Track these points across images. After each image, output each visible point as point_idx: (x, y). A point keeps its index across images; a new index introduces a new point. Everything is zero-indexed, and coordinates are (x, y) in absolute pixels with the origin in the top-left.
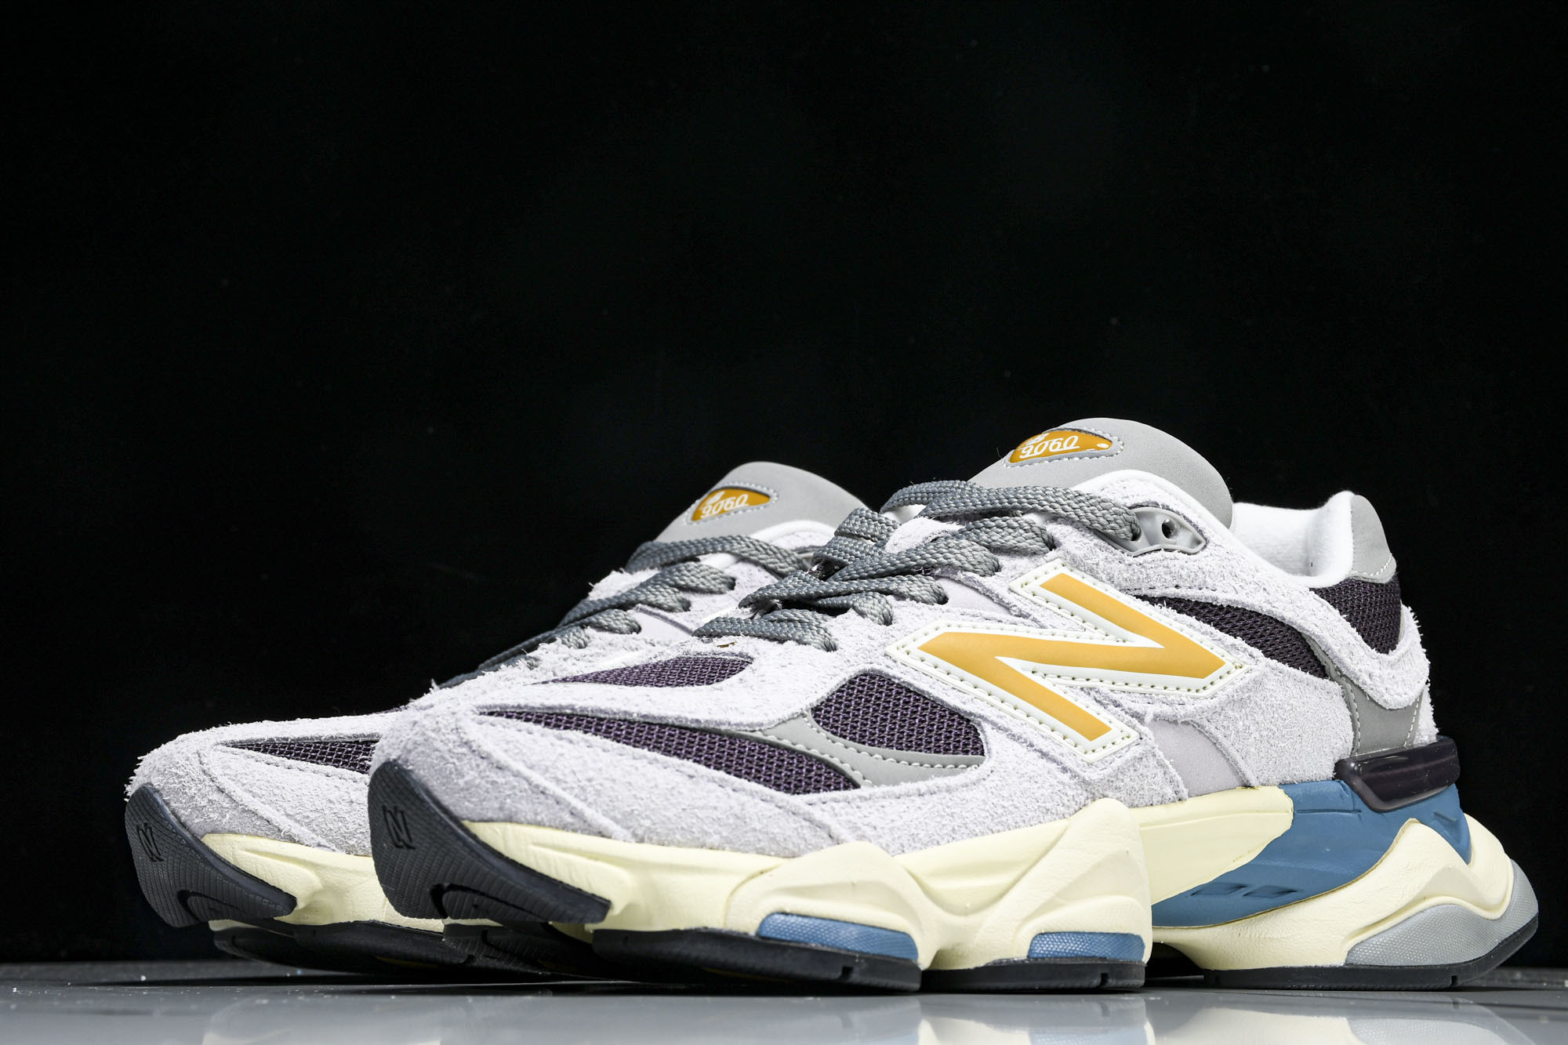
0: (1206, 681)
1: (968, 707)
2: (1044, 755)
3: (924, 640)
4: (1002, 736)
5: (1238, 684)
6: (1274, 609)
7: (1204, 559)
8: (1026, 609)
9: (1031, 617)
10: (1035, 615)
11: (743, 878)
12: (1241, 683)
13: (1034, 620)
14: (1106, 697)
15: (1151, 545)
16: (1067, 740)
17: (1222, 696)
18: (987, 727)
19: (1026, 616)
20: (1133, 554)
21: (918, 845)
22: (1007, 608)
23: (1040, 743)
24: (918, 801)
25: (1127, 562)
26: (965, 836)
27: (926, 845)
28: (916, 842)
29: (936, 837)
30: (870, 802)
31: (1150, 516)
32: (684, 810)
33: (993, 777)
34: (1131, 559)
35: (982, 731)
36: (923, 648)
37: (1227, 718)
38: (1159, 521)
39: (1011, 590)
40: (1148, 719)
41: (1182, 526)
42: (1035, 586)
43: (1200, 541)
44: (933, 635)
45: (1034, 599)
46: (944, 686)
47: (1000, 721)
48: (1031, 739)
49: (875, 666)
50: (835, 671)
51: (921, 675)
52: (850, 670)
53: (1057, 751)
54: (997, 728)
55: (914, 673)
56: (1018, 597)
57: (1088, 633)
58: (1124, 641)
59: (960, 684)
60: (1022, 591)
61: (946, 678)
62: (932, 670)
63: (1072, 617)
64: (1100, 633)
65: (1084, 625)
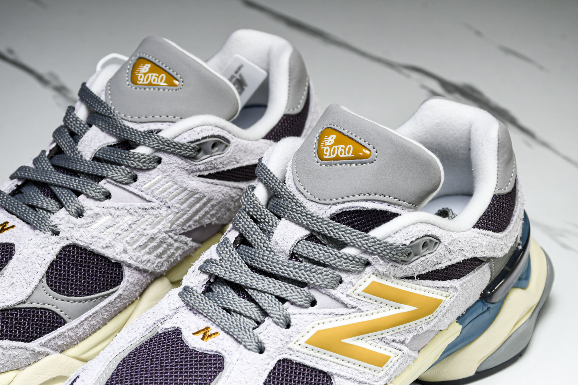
0: (435, 312)
1: (325, 369)
3: (308, 337)
4: (342, 380)
7: (438, 252)
8: (354, 304)
9: (357, 308)
10: (359, 306)
13: (359, 309)
15: (417, 256)
16: (371, 370)
18: (335, 376)
19: (355, 308)
20: (408, 264)
22: (346, 306)
23: (361, 378)
31: (418, 244)
35: (333, 378)
36: (306, 342)
38: (421, 245)
39: (348, 296)
41: (431, 241)
42: (360, 290)
43: (437, 243)
44: (313, 332)
45: (359, 297)
46: (316, 359)
47: (342, 373)
48: (356, 377)
49: (285, 356)
50: (266, 366)
51: (307, 356)
52: (273, 363)
53: (367, 378)
54: (339, 376)
55: (303, 356)
56: (351, 298)
57: (383, 309)
58: (399, 308)
59: (324, 356)
60: (353, 295)
61: (318, 354)
62: (312, 353)
63: (375, 303)
64: (387, 308)
65: (381, 305)
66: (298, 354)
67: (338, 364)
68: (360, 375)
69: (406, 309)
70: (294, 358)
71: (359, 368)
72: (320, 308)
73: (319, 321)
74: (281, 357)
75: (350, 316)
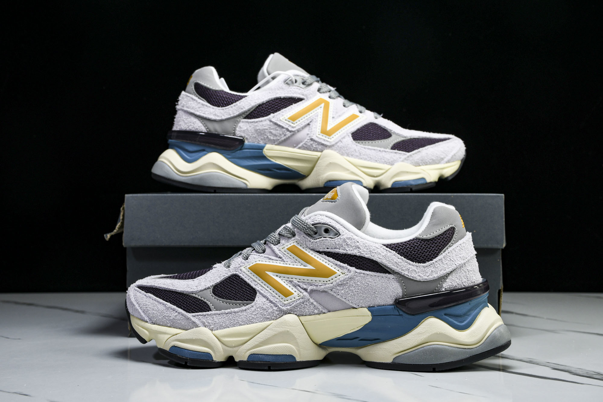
0: (330, 278)
1: (254, 286)
2: (271, 302)
3: (251, 265)
4: (261, 296)
5: (341, 279)
6: (361, 254)
7: (337, 240)
8: (281, 256)
10: (283, 258)
11: (171, 336)
12: (342, 279)
14: (296, 283)
15: (320, 236)
16: (279, 297)
17: (334, 283)
18: (258, 294)
19: (281, 258)
20: (314, 239)
21: (222, 328)
22: (276, 255)
23: (272, 299)
24: (225, 315)
25: (311, 242)
26: (238, 325)
27: (225, 328)
28: (221, 327)
29: (229, 326)
30: (210, 316)
31: (321, 228)
32: (164, 316)
33: (252, 308)
34: (313, 241)
36: (249, 268)
37: (338, 289)
38: (323, 229)
39: (279, 250)
40: (308, 291)
41: (331, 229)
43: (337, 234)
44: (254, 264)
45: (284, 252)
46: (252, 280)
47: (261, 291)
48: (269, 297)
49: (237, 273)
50: (225, 274)
51: (247, 276)
52: (229, 274)
53: (275, 300)
54: (260, 293)
55: (245, 275)
56: (281, 252)
57: (296, 264)
58: (306, 266)
59: (256, 279)
60: (282, 250)
61: (253, 277)
62: (250, 275)
63: (293, 259)
64: (299, 264)
65: (296, 261)
66: (244, 274)
67: (262, 286)
68: (272, 297)
69: (309, 267)
70: (241, 275)
71: (273, 293)
72: (266, 254)
73: (260, 260)
74: (235, 273)
75: (277, 261)
